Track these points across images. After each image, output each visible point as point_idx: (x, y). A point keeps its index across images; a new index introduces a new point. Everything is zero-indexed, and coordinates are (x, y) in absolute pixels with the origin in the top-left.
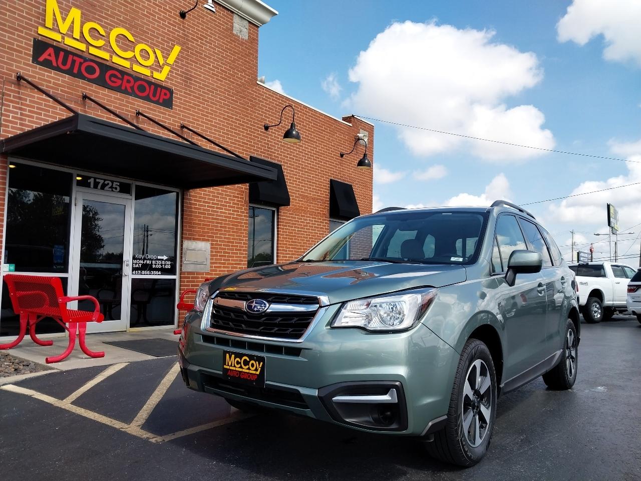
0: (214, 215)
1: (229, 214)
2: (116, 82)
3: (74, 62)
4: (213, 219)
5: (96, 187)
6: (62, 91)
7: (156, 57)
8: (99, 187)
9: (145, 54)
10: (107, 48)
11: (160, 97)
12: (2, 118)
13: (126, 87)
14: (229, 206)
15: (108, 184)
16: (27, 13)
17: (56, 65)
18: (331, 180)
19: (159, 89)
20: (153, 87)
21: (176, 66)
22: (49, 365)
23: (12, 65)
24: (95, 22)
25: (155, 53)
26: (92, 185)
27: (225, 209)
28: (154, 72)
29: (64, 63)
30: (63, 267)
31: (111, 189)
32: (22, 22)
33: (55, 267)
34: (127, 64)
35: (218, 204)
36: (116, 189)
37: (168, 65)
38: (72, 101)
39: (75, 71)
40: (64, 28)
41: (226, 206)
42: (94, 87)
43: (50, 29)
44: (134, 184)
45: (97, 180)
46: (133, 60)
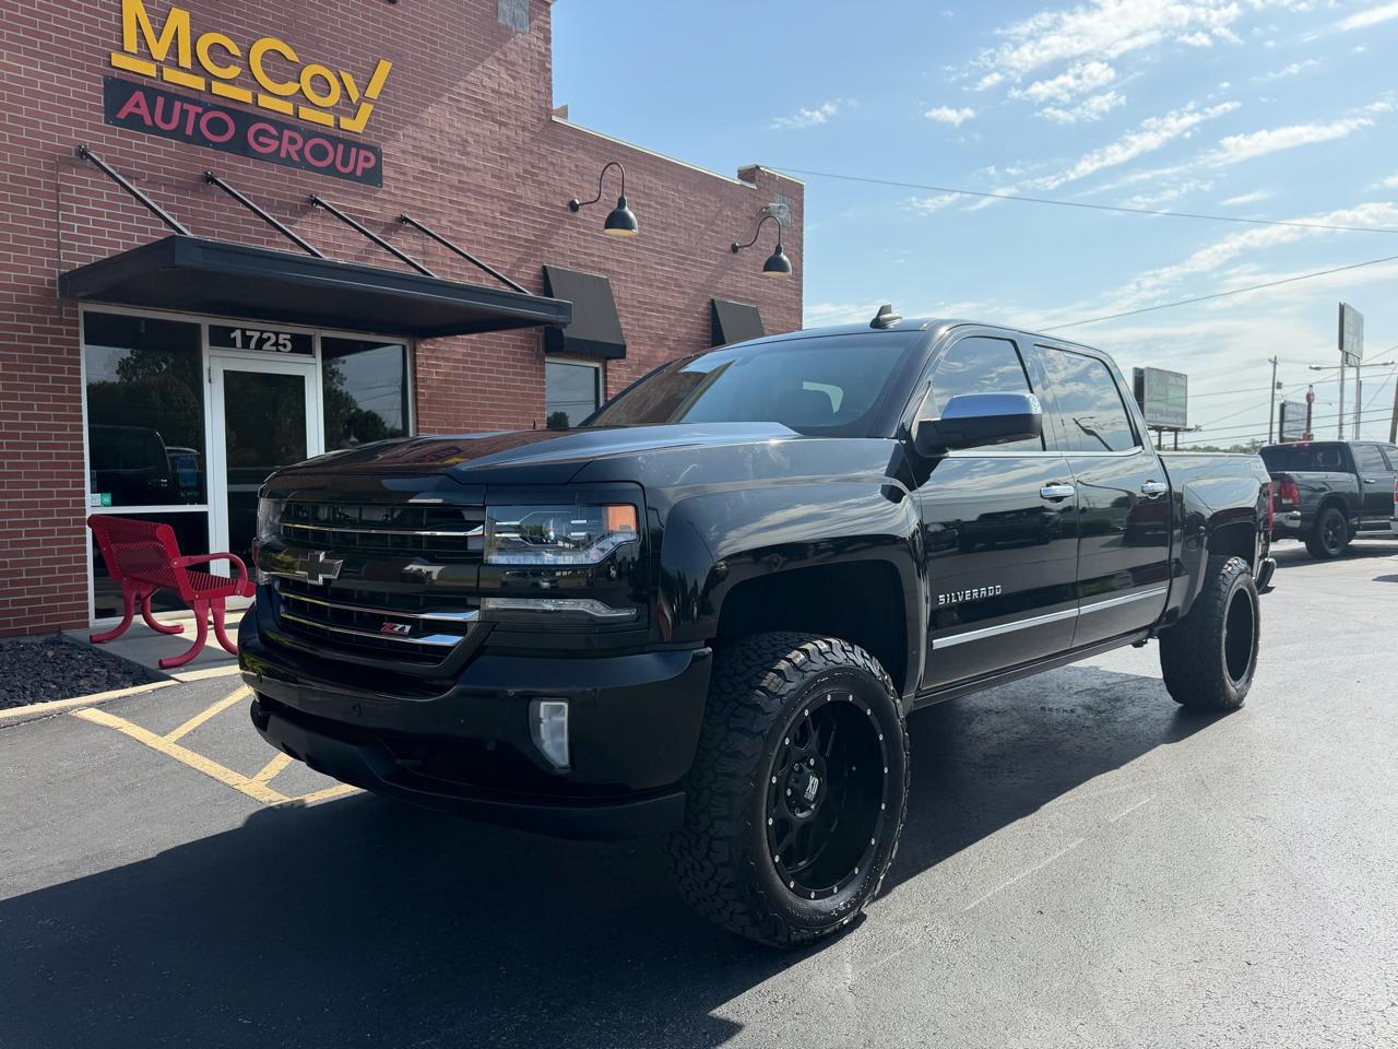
0: (476, 384)
1: (506, 380)
2: (268, 145)
3: (184, 113)
4: (474, 391)
5: (246, 344)
6: (166, 171)
7: (344, 87)
8: (253, 344)
9: (322, 86)
10: (247, 80)
11: (356, 166)
12: (61, 232)
13: (288, 152)
14: (506, 366)
15: (269, 338)
16: (88, 29)
17: (150, 124)
18: (713, 300)
19: (354, 150)
20: (341, 147)
21: (385, 100)
22: (164, 671)
23: (68, 132)
24: (218, 32)
25: (340, 79)
26: (239, 344)
27: (498, 372)
28: (341, 119)
29: (167, 118)
30: (196, 493)
31: (274, 348)
32: (80, 47)
33: (182, 495)
34: (287, 108)
35: (482, 363)
36: (285, 346)
37: (369, 100)
38: (187, 190)
39: (189, 131)
40: (160, 50)
41: (499, 365)
42: (227, 158)
43: (133, 54)
44: (318, 334)
45: (248, 333)
46: (300, 98)
